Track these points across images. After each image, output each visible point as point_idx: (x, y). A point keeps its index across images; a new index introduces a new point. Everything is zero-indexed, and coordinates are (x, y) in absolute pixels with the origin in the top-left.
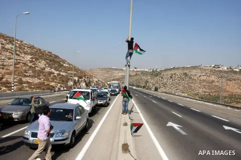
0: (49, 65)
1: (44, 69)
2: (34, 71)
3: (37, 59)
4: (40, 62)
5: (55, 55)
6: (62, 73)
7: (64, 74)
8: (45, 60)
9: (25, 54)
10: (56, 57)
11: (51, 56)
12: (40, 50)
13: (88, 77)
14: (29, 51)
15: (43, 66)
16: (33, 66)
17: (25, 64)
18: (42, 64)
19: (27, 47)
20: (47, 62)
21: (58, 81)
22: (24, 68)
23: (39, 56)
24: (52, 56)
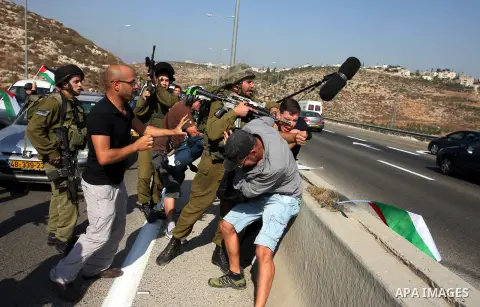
0: (64, 50)
1: (55, 58)
2: (38, 63)
3: (37, 37)
4: (44, 43)
5: (70, 30)
6: (91, 68)
7: (96, 69)
8: (54, 39)
9: (10, 25)
10: (74, 33)
11: (62, 31)
12: (38, 17)
13: (141, 79)
14: (16, 18)
15: (52, 53)
16: (33, 51)
17: (14, 45)
18: (49, 48)
19: (11, 10)
20: (58, 44)
21: (87, 83)
22: (15, 54)
23: (42, 31)
24: (65, 32)
